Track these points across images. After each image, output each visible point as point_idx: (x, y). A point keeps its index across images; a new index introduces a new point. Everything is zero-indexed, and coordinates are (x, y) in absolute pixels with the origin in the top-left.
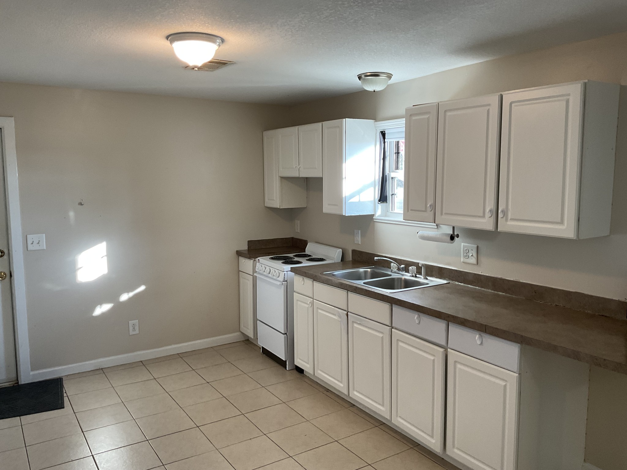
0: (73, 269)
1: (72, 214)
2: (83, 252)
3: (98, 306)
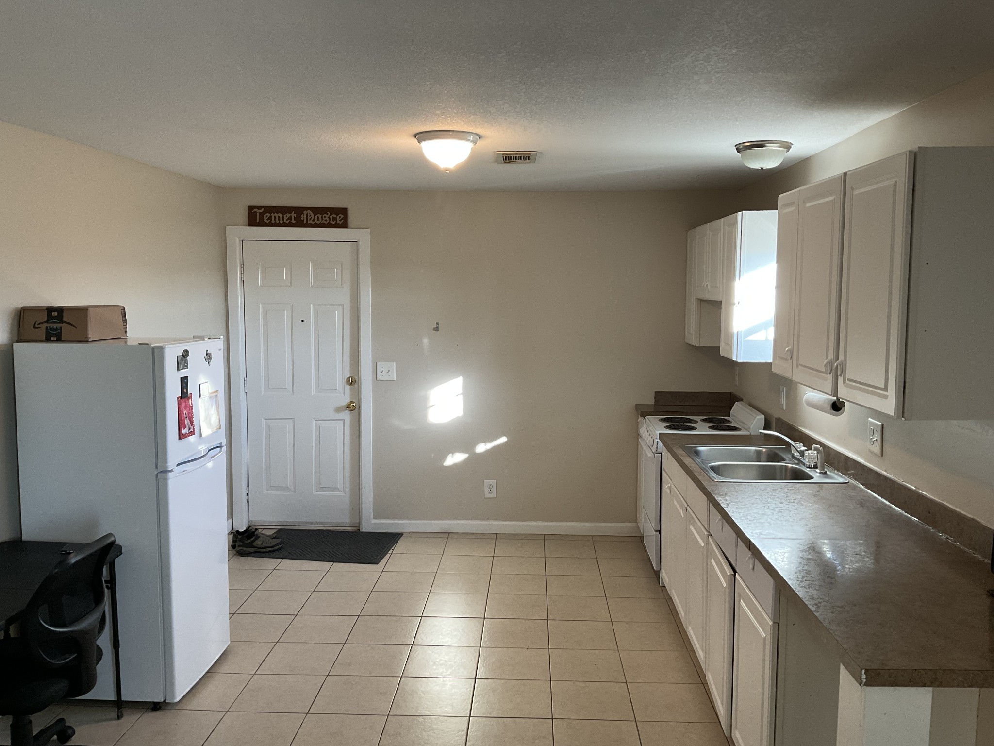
0: (424, 407)
1: (426, 341)
2: (435, 387)
3: (449, 456)
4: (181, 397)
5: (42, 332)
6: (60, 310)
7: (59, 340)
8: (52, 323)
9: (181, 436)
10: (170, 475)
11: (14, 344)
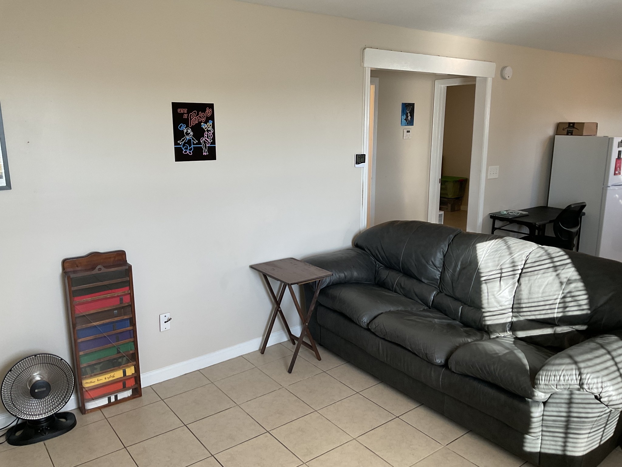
4: (618, 159)
5: (565, 132)
6: (574, 123)
7: (572, 135)
8: (570, 128)
9: (615, 174)
10: (609, 188)
11: (556, 136)
